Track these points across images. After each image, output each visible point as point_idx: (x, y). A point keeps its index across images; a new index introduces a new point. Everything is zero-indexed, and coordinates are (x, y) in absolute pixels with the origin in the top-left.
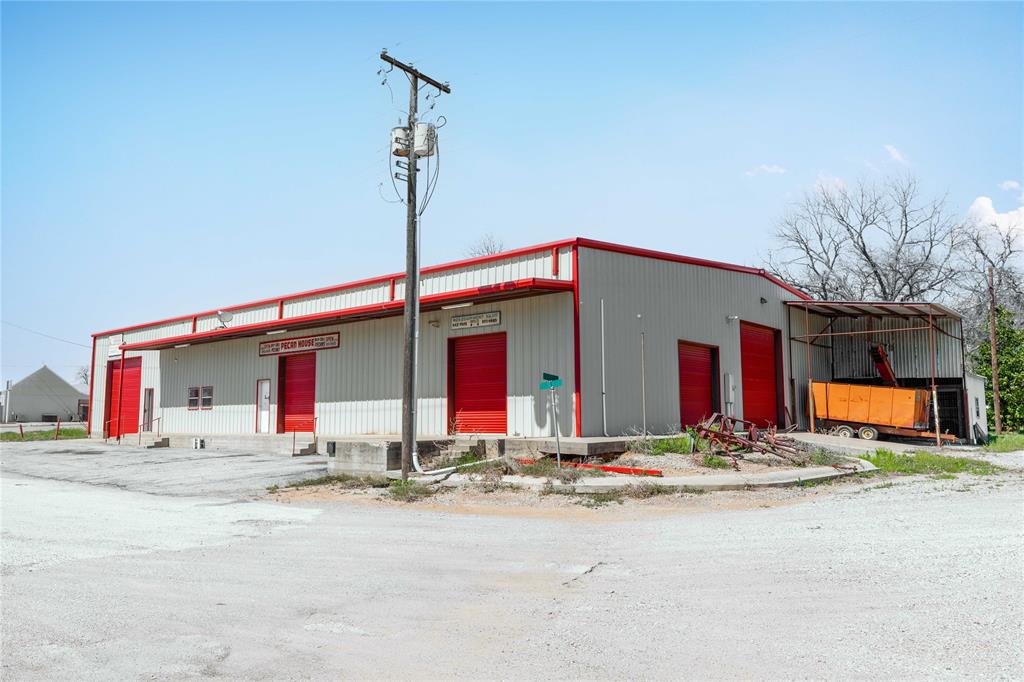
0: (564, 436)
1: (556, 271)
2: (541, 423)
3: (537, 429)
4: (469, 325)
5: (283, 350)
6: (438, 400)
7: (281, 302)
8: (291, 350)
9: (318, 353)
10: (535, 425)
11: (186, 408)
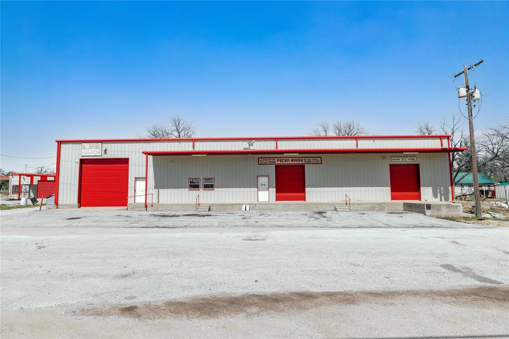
0: (446, 200)
1: (442, 145)
2: (436, 196)
3: (434, 198)
4: (401, 160)
5: (279, 162)
6: (385, 188)
7: (276, 139)
8: (285, 163)
9: (306, 166)
10: (433, 197)
11: (188, 189)
